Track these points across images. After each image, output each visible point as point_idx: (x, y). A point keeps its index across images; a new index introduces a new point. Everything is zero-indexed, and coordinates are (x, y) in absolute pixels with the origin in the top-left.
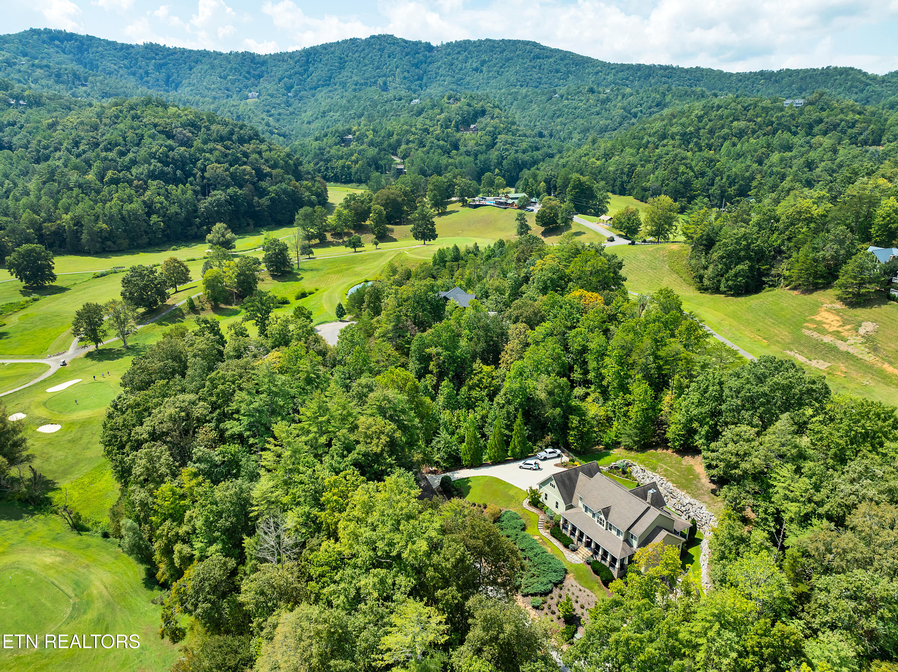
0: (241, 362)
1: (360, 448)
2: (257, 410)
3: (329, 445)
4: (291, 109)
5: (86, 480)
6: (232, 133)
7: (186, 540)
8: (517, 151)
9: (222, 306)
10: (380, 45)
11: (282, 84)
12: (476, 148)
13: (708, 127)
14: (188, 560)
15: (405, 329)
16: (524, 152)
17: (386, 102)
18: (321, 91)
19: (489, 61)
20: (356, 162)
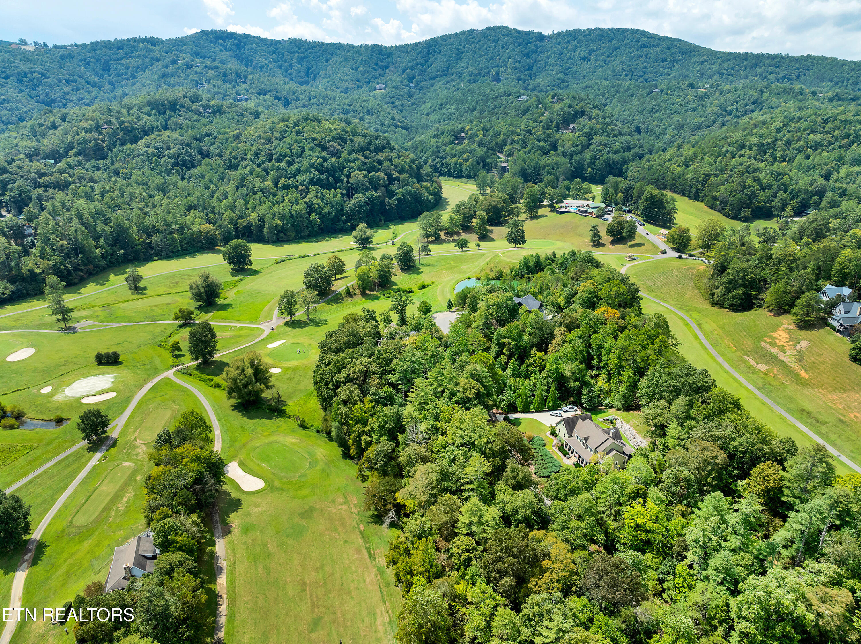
0: (395, 341)
1: (460, 395)
2: (405, 370)
3: (443, 392)
4: (412, 100)
5: (302, 402)
6: (369, 143)
7: (368, 433)
8: (609, 152)
9: (368, 292)
10: (495, 36)
11: (405, 75)
12: (573, 149)
13: (785, 139)
14: (369, 444)
15: (491, 324)
16: (615, 153)
17: (497, 97)
18: (439, 82)
19: (597, 50)
20: (467, 160)
